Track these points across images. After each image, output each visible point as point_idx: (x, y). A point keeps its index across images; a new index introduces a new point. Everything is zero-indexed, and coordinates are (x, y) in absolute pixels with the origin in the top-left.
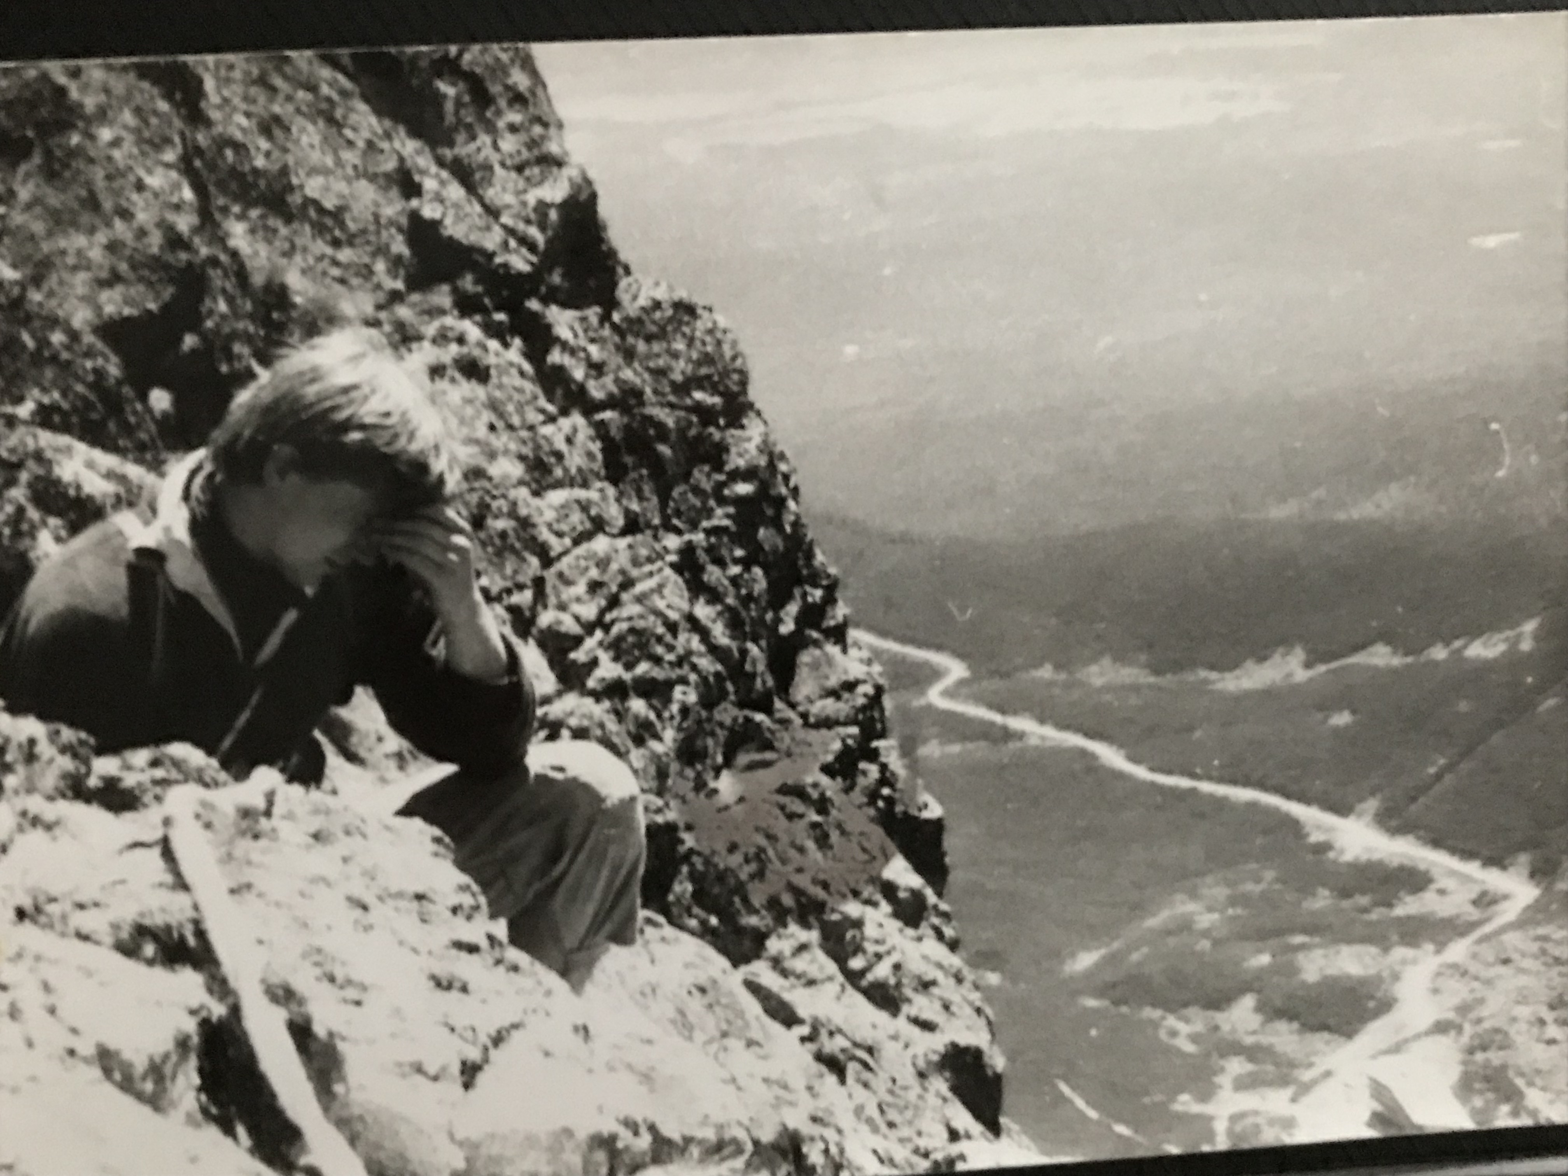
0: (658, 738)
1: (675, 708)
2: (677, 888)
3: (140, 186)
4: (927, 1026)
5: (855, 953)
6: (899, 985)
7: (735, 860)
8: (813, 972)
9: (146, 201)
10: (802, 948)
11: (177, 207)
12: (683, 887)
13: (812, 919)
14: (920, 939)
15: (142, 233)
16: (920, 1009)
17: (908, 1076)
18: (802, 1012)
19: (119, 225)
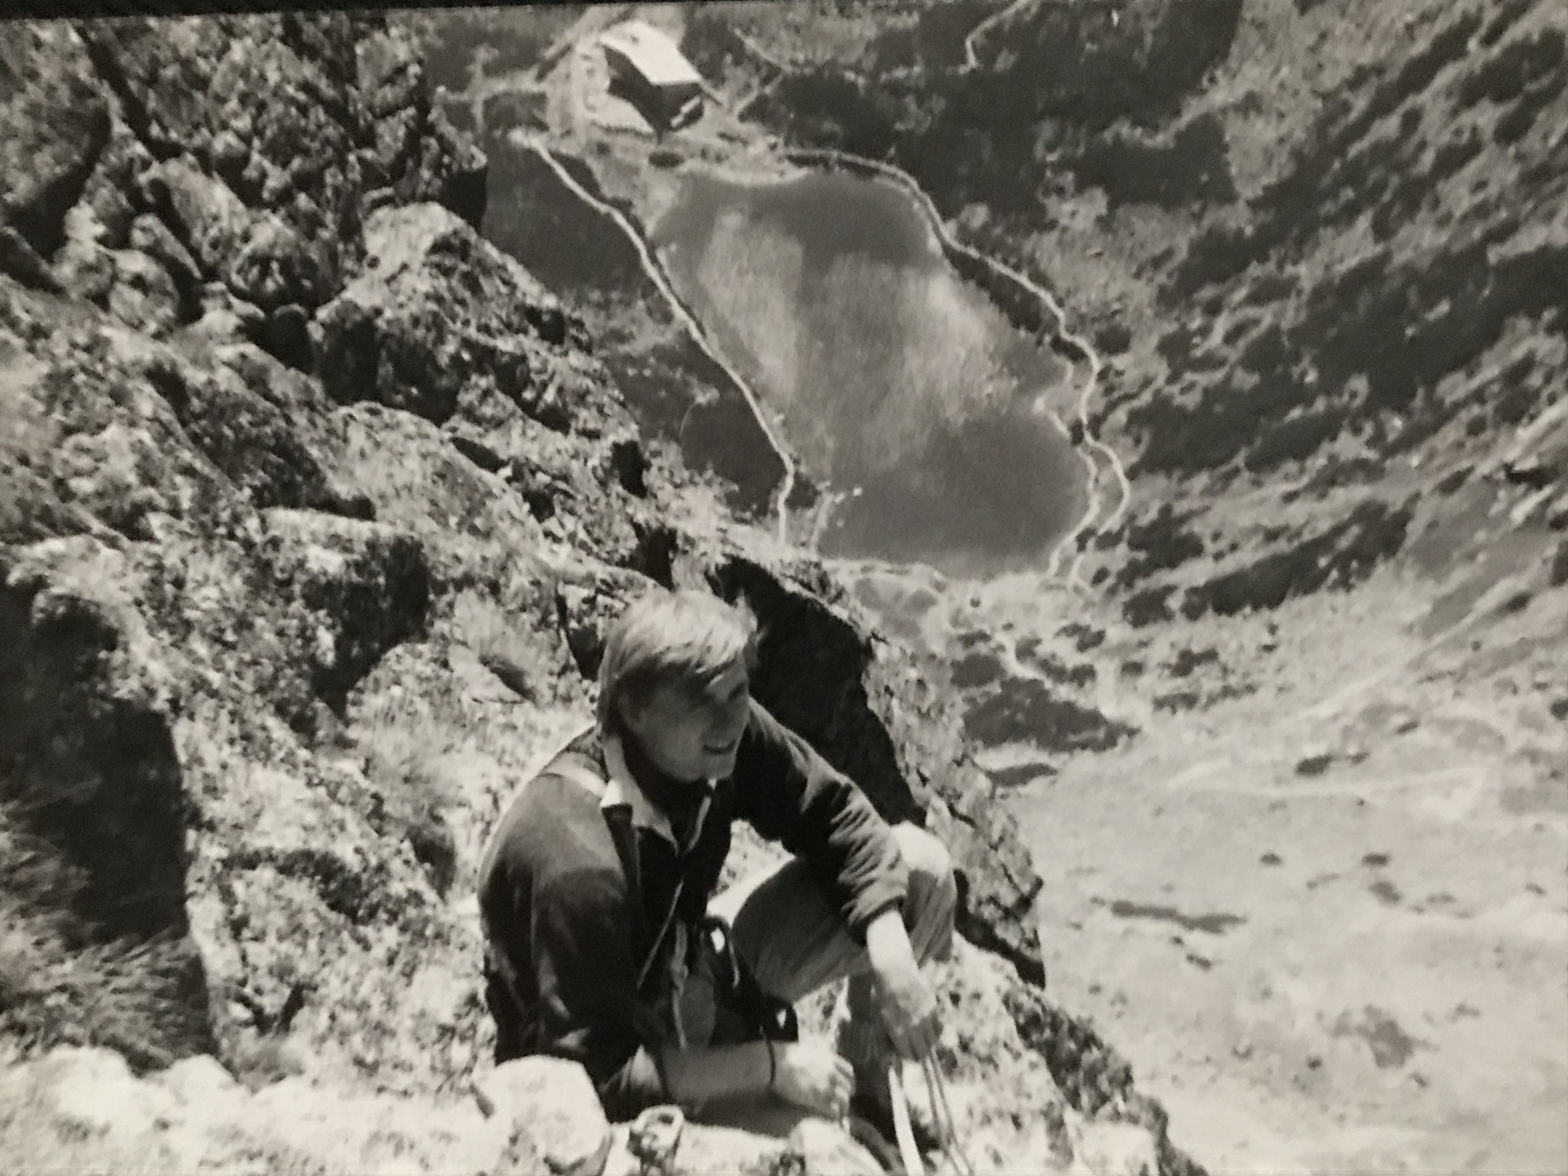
0: (323, 225)
1: (329, 193)
2: (382, 371)
3: (38, 44)
4: (593, 435)
5: (524, 386)
6: (565, 404)
7: (420, 333)
8: (500, 413)
9: (47, 57)
10: (486, 394)
11: (72, 57)
12: (386, 370)
13: (488, 366)
14: (565, 354)
15: (51, 90)
16: (585, 422)
17: (595, 492)
18: (503, 455)
19: (30, 87)
